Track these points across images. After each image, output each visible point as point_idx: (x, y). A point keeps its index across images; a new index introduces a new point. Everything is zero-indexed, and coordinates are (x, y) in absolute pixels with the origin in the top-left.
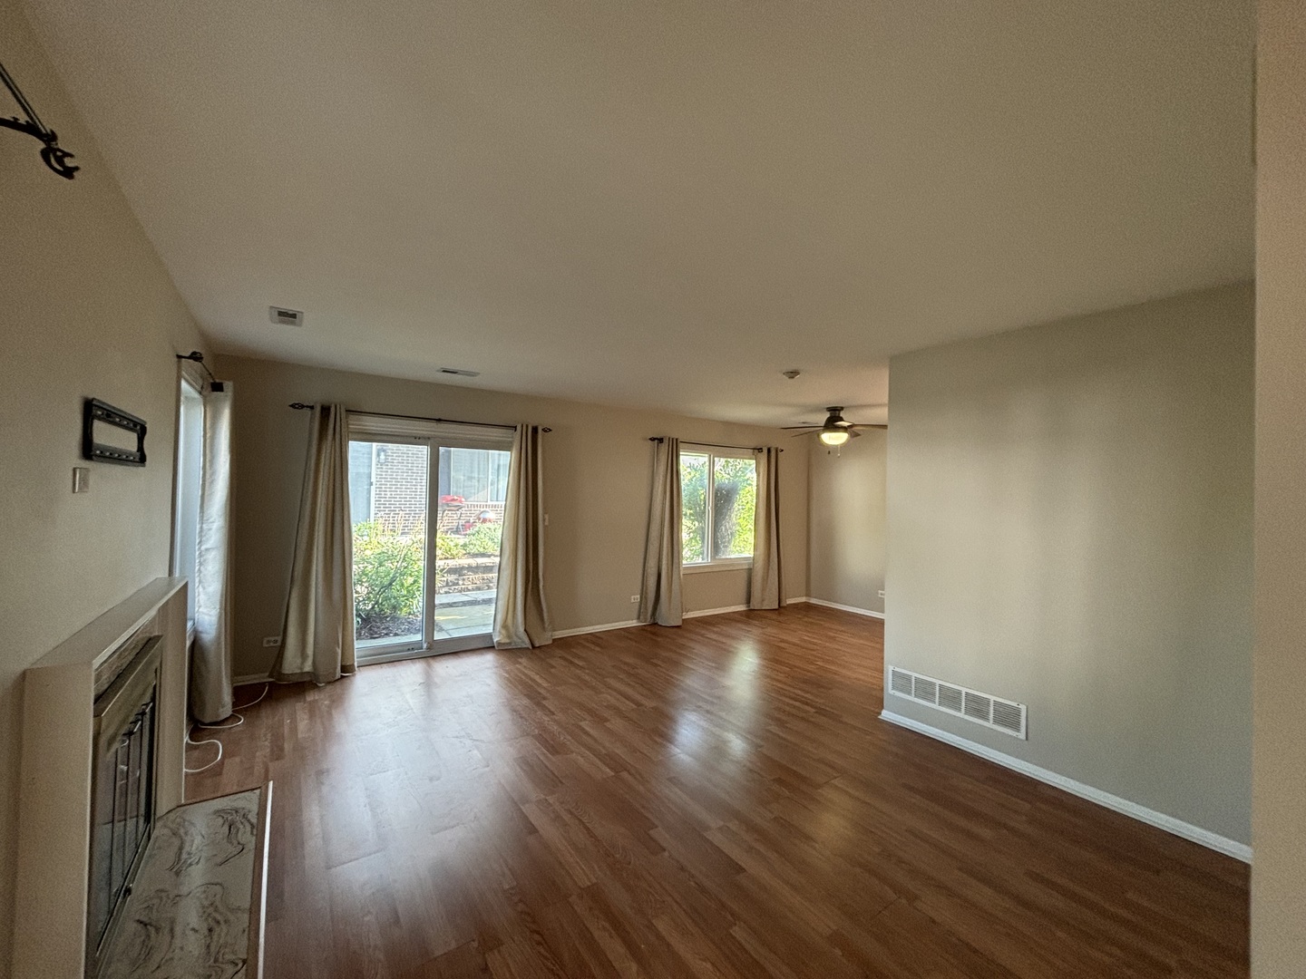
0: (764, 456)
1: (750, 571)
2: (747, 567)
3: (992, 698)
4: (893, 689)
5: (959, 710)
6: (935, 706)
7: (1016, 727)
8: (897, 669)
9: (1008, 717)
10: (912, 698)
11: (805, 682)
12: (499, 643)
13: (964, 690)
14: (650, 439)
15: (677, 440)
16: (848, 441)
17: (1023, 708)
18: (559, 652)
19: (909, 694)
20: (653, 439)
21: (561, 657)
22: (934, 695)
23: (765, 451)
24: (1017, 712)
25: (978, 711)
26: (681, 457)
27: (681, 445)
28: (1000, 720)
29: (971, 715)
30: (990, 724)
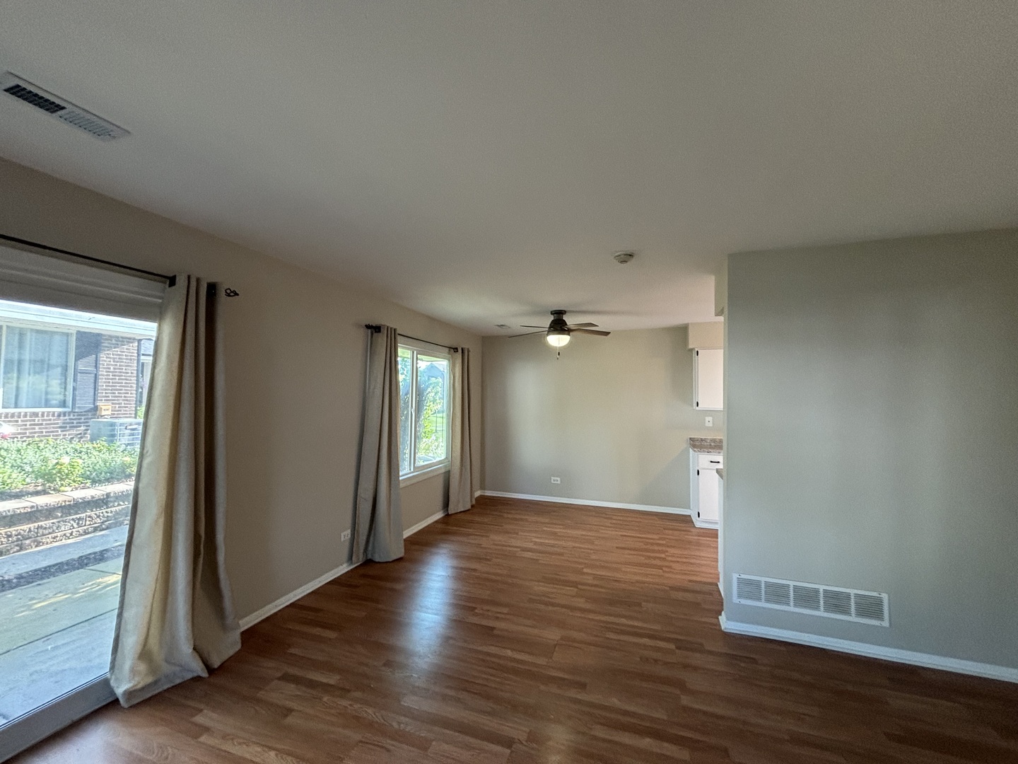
0: (459, 355)
1: (447, 476)
2: (443, 471)
3: (852, 592)
4: (740, 596)
5: (817, 608)
6: (792, 609)
7: (878, 614)
8: (743, 576)
9: (870, 608)
10: (762, 604)
11: (612, 603)
12: (129, 694)
13: (822, 588)
14: (366, 326)
15: (395, 330)
16: (570, 342)
17: (885, 597)
18: (270, 667)
19: (759, 599)
20: (368, 327)
21: (286, 678)
22: (788, 598)
23: (460, 351)
24: (879, 602)
25: (836, 606)
26: (399, 349)
27: (399, 338)
28: (861, 613)
29: (833, 612)
30: (853, 618)
